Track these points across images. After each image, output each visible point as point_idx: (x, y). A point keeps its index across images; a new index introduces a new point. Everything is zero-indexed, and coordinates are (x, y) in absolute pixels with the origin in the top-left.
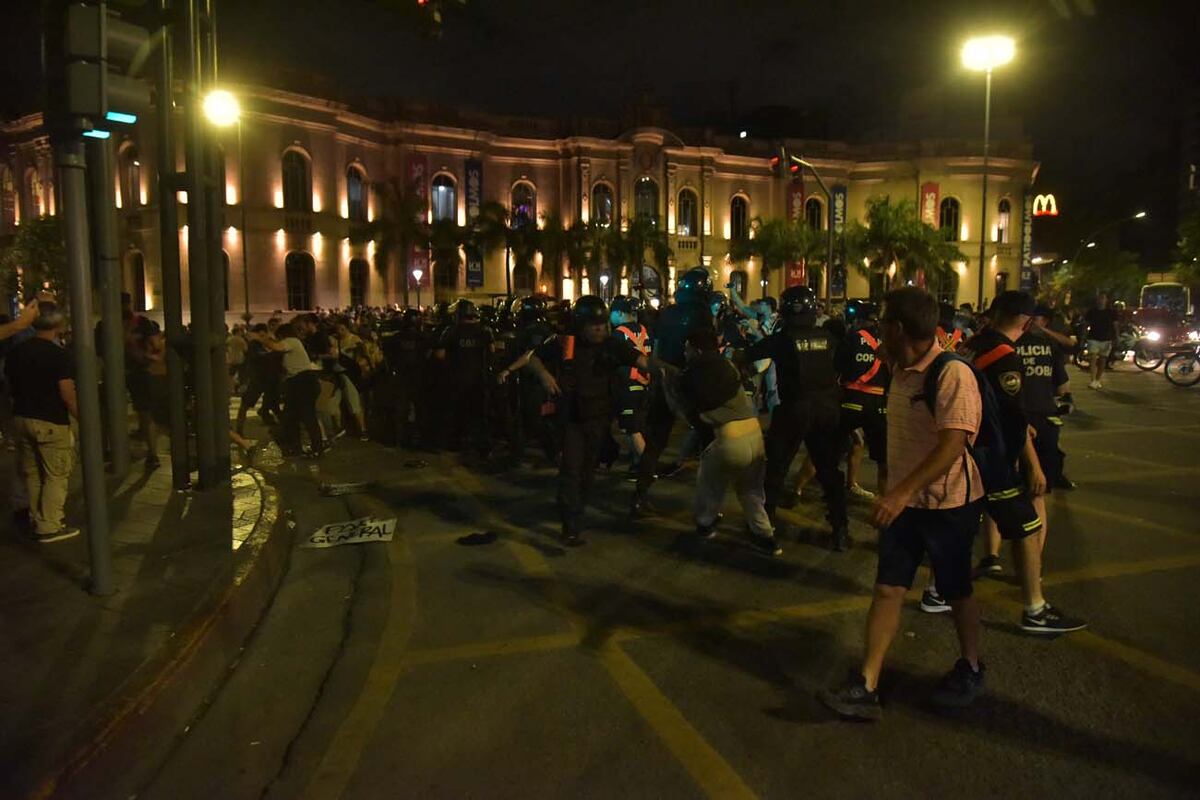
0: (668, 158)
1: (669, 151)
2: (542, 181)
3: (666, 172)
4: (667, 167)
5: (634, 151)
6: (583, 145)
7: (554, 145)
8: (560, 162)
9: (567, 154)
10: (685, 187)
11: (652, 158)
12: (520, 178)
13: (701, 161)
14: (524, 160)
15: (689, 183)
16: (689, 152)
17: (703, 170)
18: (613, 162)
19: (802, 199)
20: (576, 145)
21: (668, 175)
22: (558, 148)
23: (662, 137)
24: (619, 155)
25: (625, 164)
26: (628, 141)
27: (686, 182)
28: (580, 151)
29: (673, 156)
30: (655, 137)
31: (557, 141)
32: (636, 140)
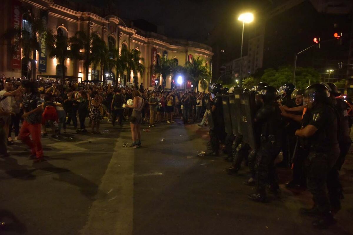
0: (120, 30)
1: (121, 27)
2: (70, 29)
3: (118, 35)
4: (119, 34)
5: (109, 24)
6: (91, 16)
7: (77, 14)
8: (79, 22)
9: (82, 19)
10: (124, 42)
11: (114, 28)
12: (62, 25)
13: (130, 34)
14: (63, 17)
15: (125, 41)
16: (126, 29)
17: (130, 37)
18: (101, 27)
19: (156, 54)
20: (88, 16)
21: (119, 36)
22: (79, 15)
23: (119, 21)
24: (103, 24)
25: (106, 28)
26: (107, 19)
27: (124, 41)
28: (89, 19)
29: (122, 29)
30: (116, 20)
31: (79, 12)
32: (110, 20)
